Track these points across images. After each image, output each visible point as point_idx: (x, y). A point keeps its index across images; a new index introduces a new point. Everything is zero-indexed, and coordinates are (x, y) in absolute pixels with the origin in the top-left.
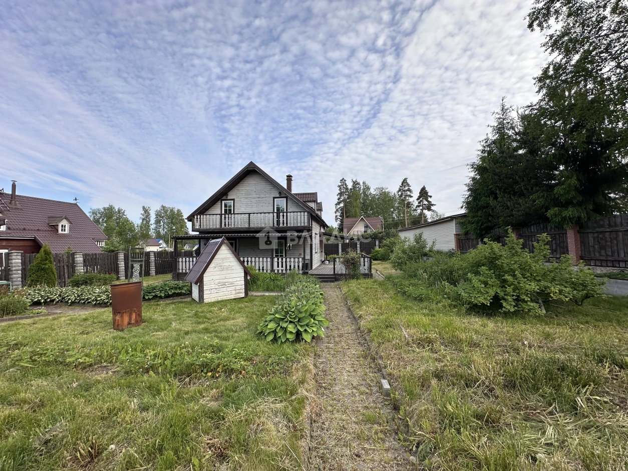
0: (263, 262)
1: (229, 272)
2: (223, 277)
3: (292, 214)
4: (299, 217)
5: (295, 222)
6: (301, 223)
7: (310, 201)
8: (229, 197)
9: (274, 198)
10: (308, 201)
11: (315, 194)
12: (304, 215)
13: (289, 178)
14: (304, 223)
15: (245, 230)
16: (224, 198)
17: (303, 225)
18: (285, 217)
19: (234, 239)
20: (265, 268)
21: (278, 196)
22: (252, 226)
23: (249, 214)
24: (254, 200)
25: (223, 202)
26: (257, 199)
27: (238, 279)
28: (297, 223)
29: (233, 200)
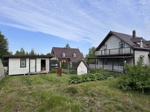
2: (82, 69)
4: (127, 50)
5: (125, 52)
6: (127, 52)
8: (105, 44)
9: (119, 43)
12: (129, 49)
13: (134, 32)
14: (129, 52)
15: (108, 55)
16: (104, 45)
17: (128, 53)
18: (121, 50)
19: (104, 59)
21: (121, 42)
22: (110, 54)
23: (110, 50)
24: (113, 44)
26: (114, 44)
27: (86, 70)
28: (126, 52)
29: (106, 45)
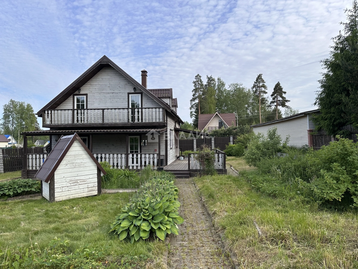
0: (117, 158)
1: (82, 169)
2: (75, 174)
3: (147, 110)
4: (154, 113)
5: (150, 118)
6: (156, 119)
7: (165, 98)
8: (82, 93)
9: (129, 94)
10: (163, 98)
11: (170, 91)
12: (159, 112)
13: (144, 74)
14: (159, 119)
15: (99, 126)
16: (77, 92)
17: (158, 121)
18: (140, 113)
19: (87, 135)
20: (119, 165)
21: (133, 91)
22: (106, 121)
23: (103, 110)
24: (108, 95)
25: (76, 97)
26: (111, 95)
27: (91, 176)
28: (152, 119)
29: (86, 95)
